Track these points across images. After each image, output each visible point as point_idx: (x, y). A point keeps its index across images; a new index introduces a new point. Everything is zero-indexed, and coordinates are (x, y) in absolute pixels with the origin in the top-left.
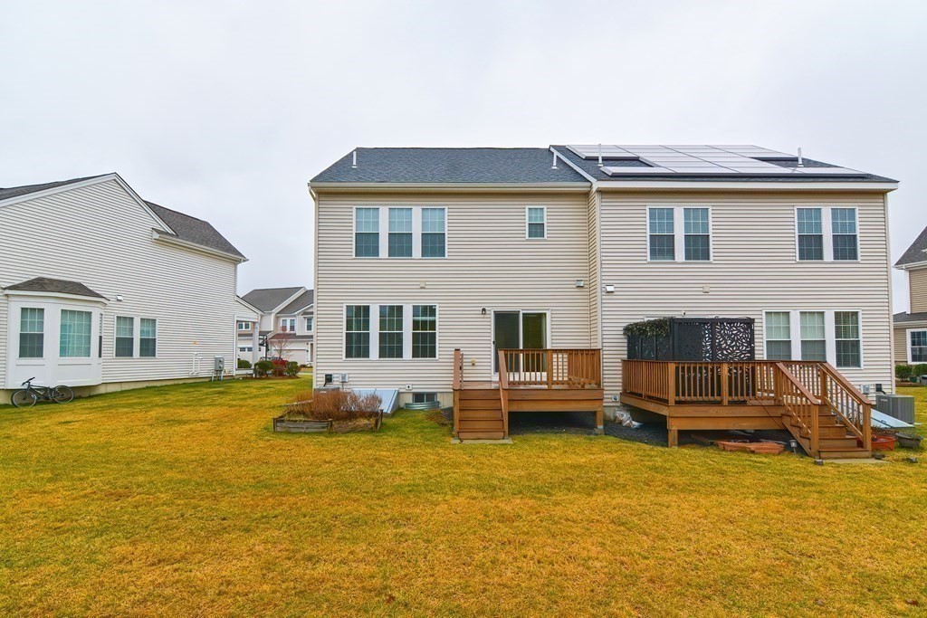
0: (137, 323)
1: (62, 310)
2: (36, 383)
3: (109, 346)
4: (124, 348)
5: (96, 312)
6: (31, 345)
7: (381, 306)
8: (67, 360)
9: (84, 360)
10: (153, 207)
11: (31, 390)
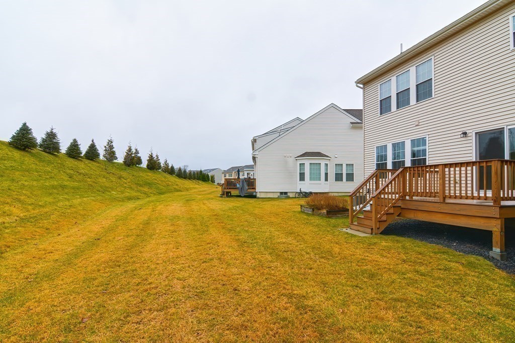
0: (344, 167)
1: (310, 163)
2: (303, 190)
3: (332, 176)
4: (339, 177)
5: (323, 163)
6: (302, 177)
7: (392, 144)
8: (313, 182)
9: (318, 182)
10: (347, 111)
11: (301, 192)
